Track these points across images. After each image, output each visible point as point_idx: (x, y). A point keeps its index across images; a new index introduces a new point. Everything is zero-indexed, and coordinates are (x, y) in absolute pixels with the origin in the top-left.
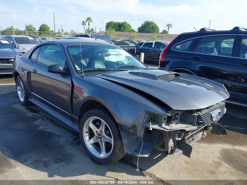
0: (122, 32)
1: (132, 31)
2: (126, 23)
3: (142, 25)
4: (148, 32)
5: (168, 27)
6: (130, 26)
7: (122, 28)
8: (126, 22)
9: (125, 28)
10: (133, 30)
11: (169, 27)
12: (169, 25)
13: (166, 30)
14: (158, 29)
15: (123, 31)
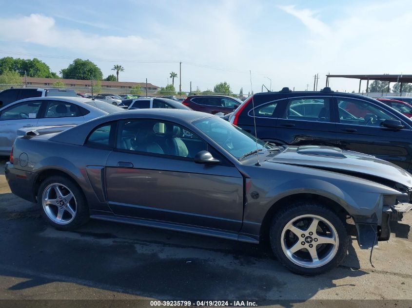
0: (31, 76)
1: (52, 76)
2: (38, 62)
3: (71, 65)
4: (84, 79)
5: (116, 71)
6: (48, 68)
7: (31, 70)
8: (39, 59)
9: (37, 70)
10: (53, 74)
11: (118, 70)
12: (118, 68)
13: (113, 75)
14: (101, 74)
15: (34, 75)
